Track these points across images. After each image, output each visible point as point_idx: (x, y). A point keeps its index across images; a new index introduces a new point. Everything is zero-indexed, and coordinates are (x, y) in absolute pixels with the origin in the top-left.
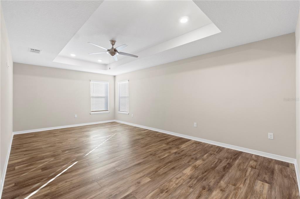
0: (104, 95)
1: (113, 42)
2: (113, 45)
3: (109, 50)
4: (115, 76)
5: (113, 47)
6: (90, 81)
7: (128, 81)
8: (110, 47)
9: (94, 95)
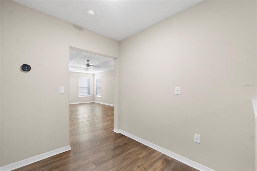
0: (87, 86)
1: (88, 61)
2: (88, 62)
3: (86, 65)
4: (94, 74)
5: (88, 63)
6: (79, 77)
7: (101, 77)
8: (87, 63)
9: (81, 86)
